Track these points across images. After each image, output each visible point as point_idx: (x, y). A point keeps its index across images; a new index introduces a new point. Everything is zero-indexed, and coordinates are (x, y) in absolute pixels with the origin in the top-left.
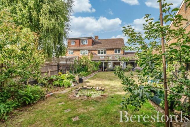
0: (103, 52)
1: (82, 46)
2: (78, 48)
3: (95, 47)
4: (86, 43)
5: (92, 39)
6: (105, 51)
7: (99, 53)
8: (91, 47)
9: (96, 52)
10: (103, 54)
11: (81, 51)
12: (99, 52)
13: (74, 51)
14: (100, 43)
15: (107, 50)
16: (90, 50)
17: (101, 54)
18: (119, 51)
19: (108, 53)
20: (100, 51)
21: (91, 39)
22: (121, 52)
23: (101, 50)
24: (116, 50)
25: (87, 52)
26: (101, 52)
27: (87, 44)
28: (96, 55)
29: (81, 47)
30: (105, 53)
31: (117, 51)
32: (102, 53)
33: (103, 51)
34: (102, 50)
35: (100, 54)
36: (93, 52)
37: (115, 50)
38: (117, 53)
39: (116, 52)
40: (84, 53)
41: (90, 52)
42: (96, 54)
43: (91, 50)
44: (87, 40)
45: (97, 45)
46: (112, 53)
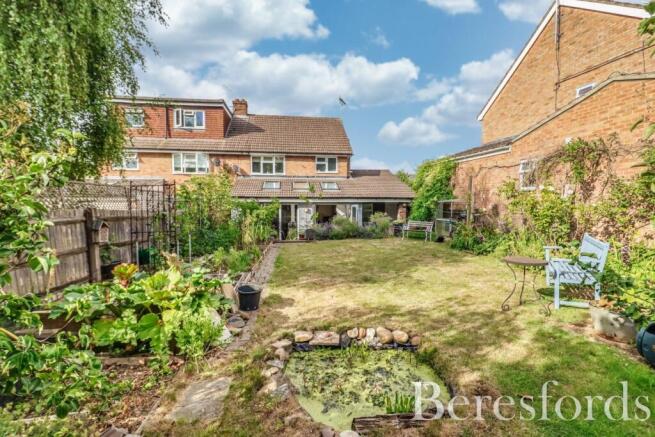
0: (271, 165)
1: (180, 135)
2: (161, 142)
3: (238, 142)
4: (200, 124)
5: (225, 112)
6: (280, 161)
7: (256, 167)
8: (223, 144)
9: (245, 165)
10: (271, 171)
11: (177, 156)
12: (254, 164)
13: (141, 155)
14: (259, 130)
15: (290, 157)
16: (216, 156)
17: (265, 171)
18: (332, 162)
19: (292, 168)
20: (262, 162)
21: (221, 108)
22: (341, 167)
23: (265, 158)
24: (323, 160)
25: (206, 164)
26: (265, 165)
27: (203, 127)
28: (244, 175)
29: (175, 142)
30: (279, 168)
31: (327, 164)
32: (268, 168)
33: (274, 162)
34: (270, 158)
35: (259, 171)
36: (231, 163)
37: (319, 160)
38: (327, 171)
39: (320, 167)
40: (192, 166)
41: (218, 164)
42: (242, 171)
43: (223, 156)
44: (204, 112)
45: (245, 137)
46: (307, 169)
